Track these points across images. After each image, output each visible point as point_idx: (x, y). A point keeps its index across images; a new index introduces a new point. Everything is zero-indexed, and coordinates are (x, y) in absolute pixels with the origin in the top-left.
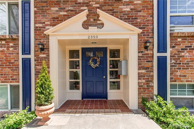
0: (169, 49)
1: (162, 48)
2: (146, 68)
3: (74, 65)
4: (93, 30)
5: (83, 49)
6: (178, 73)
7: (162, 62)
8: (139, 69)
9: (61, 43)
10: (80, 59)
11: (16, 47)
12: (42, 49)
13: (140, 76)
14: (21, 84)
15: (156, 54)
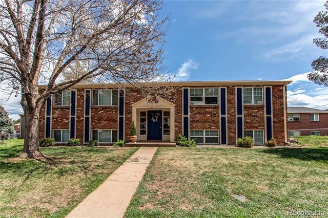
0: (189, 113)
1: (186, 113)
2: (179, 123)
5: (148, 111)
6: (194, 125)
7: (186, 119)
8: (175, 123)
9: (138, 110)
10: (147, 117)
11: (116, 112)
12: (129, 113)
13: (176, 126)
14: (118, 130)
15: (183, 116)
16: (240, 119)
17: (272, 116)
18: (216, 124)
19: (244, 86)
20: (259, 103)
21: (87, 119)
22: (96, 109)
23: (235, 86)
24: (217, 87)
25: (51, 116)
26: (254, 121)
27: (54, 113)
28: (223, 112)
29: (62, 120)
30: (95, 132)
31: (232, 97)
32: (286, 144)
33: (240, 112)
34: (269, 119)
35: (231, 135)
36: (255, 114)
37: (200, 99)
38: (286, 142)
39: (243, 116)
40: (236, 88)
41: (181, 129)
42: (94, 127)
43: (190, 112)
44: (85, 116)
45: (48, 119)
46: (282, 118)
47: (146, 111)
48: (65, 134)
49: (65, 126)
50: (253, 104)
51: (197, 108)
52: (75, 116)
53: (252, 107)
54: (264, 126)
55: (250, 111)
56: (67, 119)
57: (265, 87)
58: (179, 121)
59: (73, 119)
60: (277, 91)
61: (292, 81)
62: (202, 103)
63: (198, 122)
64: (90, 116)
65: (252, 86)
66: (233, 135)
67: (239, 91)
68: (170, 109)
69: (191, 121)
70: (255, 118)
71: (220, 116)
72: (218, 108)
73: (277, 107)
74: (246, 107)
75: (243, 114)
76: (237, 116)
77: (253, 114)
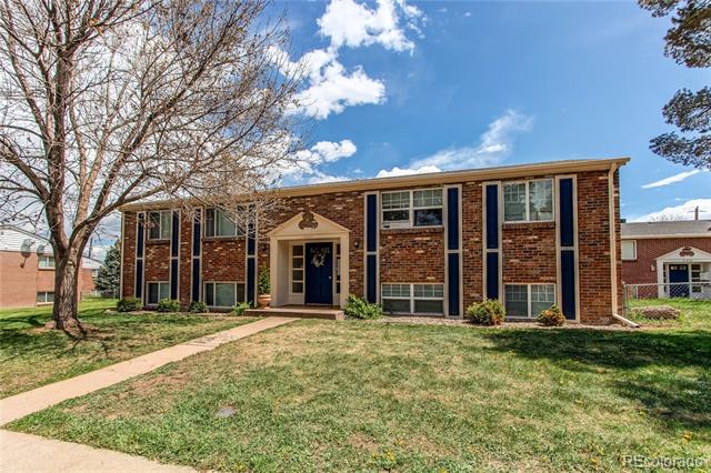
0: (378, 247)
1: (372, 247)
2: (358, 268)
3: (297, 263)
4: (307, 230)
5: (307, 244)
6: (389, 273)
7: (372, 260)
8: (351, 268)
9: (281, 243)
10: (304, 257)
11: (243, 248)
12: (264, 250)
13: (351, 276)
14: (246, 282)
15: (366, 253)
16: (492, 258)
17: (576, 248)
18: (438, 271)
19: (503, 180)
20: (544, 219)
21: (196, 262)
22: (211, 242)
23: (481, 182)
24: (439, 185)
25: (143, 258)
26: (529, 263)
27: (148, 252)
28: (453, 244)
29: (159, 264)
30: (209, 287)
31: (475, 206)
32: (615, 321)
33: (492, 242)
34: (567, 258)
35: (472, 295)
36: (532, 246)
37: (402, 216)
38: (616, 315)
39: (500, 251)
40: (484, 185)
41: (362, 281)
42: (207, 277)
43: (382, 245)
44: (193, 257)
45: (140, 263)
46: (606, 253)
47: (303, 244)
48: (164, 288)
49: (163, 275)
50: (528, 221)
51: (395, 236)
52: (178, 258)
53: (525, 230)
54: (554, 274)
55: (518, 238)
56: (167, 262)
57: (558, 178)
58: (358, 264)
59: (175, 262)
60: (590, 185)
61: (628, 159)
62: (408, 225)
63: (398, 265)
64: (200, 257)
65: (523, 178)
66: (477, 295)
67: (492, 191)
68: (339, 239)
69: (381, 265)
70: (531, 254)
71: (447, 251)
72: (441, 232)
73: (591, 226)
74: (508, 230)
75: (500, 245)
76: (485, 251)
77: (527, 246)
